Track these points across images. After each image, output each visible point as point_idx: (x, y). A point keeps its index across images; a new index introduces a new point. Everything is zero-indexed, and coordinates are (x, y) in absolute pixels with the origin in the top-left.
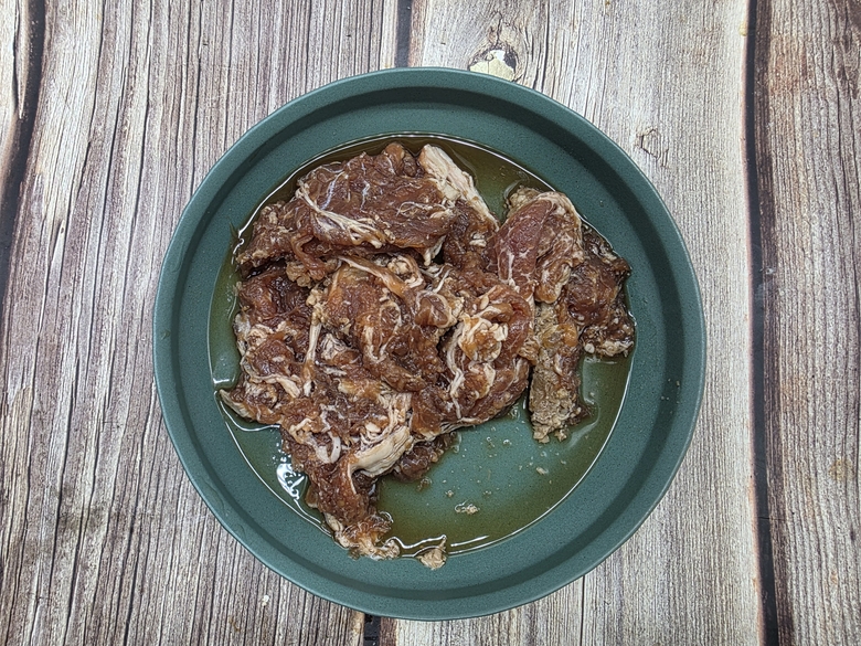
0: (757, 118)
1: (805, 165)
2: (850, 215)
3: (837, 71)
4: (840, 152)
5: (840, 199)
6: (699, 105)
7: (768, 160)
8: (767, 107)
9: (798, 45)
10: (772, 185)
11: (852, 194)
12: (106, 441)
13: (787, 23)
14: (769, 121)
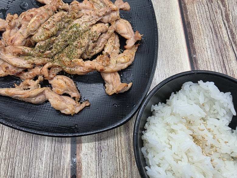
0: (184, 11)
1: (201, 23)
2: (217, 36)
4: (211, 19)
5: (213, 32)
6: (165, 10)
7: (189, 23)
8: (186, 8)
10: (191, 31)
11: (216, 30)
14: (187, 12)
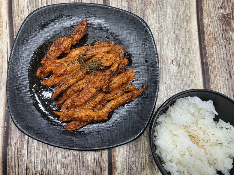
0: (203, 53)
1: (218, 65)
2: (231, 78)
3: (224, 38)
4: (227, 60)
5: (228, 73)
6: (187, 51)
7: (207, 64)
8: (206, 50)
9: (212, 32)
10: (209, 71)
11: (231, 72)
12: (37, 155)
13: (208, 27)
14: (206, 54)
